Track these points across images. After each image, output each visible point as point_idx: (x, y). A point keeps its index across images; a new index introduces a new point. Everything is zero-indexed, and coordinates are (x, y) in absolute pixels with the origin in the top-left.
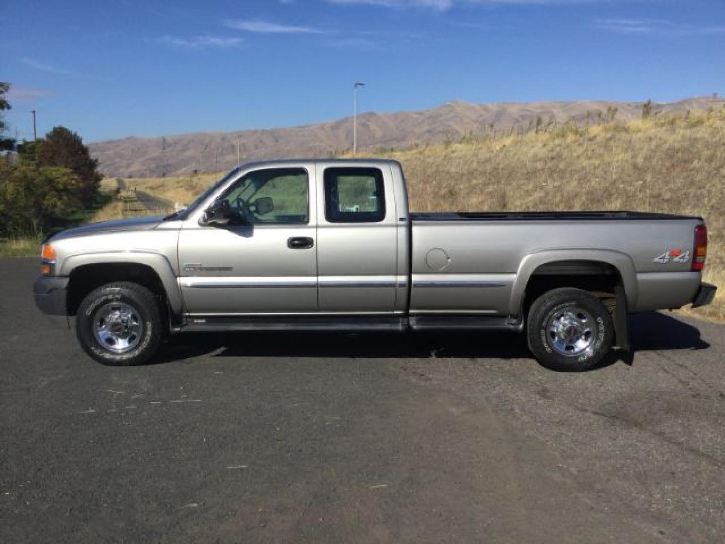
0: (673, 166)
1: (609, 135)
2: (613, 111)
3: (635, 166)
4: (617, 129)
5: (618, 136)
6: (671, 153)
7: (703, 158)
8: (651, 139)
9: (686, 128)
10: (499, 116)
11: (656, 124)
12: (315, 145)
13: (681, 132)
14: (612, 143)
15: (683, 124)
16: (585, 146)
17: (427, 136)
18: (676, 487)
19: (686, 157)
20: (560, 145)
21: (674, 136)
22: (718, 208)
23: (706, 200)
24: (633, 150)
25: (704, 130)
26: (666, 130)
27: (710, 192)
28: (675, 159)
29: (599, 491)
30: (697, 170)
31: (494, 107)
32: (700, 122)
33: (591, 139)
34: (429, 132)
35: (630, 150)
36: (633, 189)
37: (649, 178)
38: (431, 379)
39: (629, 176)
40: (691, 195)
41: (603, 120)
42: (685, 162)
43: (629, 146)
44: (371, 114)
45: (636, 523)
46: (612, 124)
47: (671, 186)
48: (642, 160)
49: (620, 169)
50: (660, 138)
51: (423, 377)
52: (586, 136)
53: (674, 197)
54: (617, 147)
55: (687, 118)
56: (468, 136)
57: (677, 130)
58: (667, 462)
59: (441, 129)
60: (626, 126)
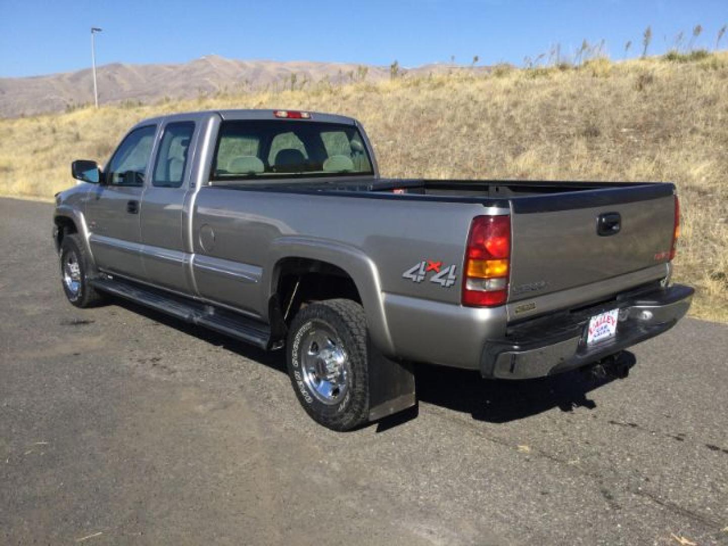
0: (420, 126)
1: (361, 95)
2: (363, 71)
3: (386, 126)
4: (368, 89)
5: (369, 95)
6: (417, 113)
7: (445, 118)
8: (399, 99)
9: (429, 89)
10: (257, 73)
11: (402, 85)
12: (52, 98)
13: (425, 93)
14: (364, 102)
15: (427, 85)
16: (339, 105)
17: (182, 91)
18: (442, 468)
19: (431, 118)
20: (316, 104)
21: (420, 98)
22: (460, 166)
23: (450, 159)
24: (383, 110)
25: (444, 91)
26: (412, 91)
27: (452, 150)
28: (421, 120)
29: (364, 488)
30: (441, 130)
31: (251, 65)
32: (441, 84)
33: (344, 99)
34: (185, 87)
35: (380, 110)
36: (385, 148)
37: (399, 137)
38: (174, 372)
39: (381, 135)
40: (437, 155)
41: (356, 81)
42: (430, 122)
43: (380, 106)
44: (118, 66)
45: (404, 524)
46: (363, 84)
47: (419, 145)
48: (392, 120)
49: (372, 129)
50: (408, 99)
51: (165, 370)
52: (340, 96)
53: (422, 155)
54: (369, 106)
55: (430, 79)
56: (223, 91)
57: (422, 91)
58: (431, 438)
59: (197, 85)
60: (376, 86)
